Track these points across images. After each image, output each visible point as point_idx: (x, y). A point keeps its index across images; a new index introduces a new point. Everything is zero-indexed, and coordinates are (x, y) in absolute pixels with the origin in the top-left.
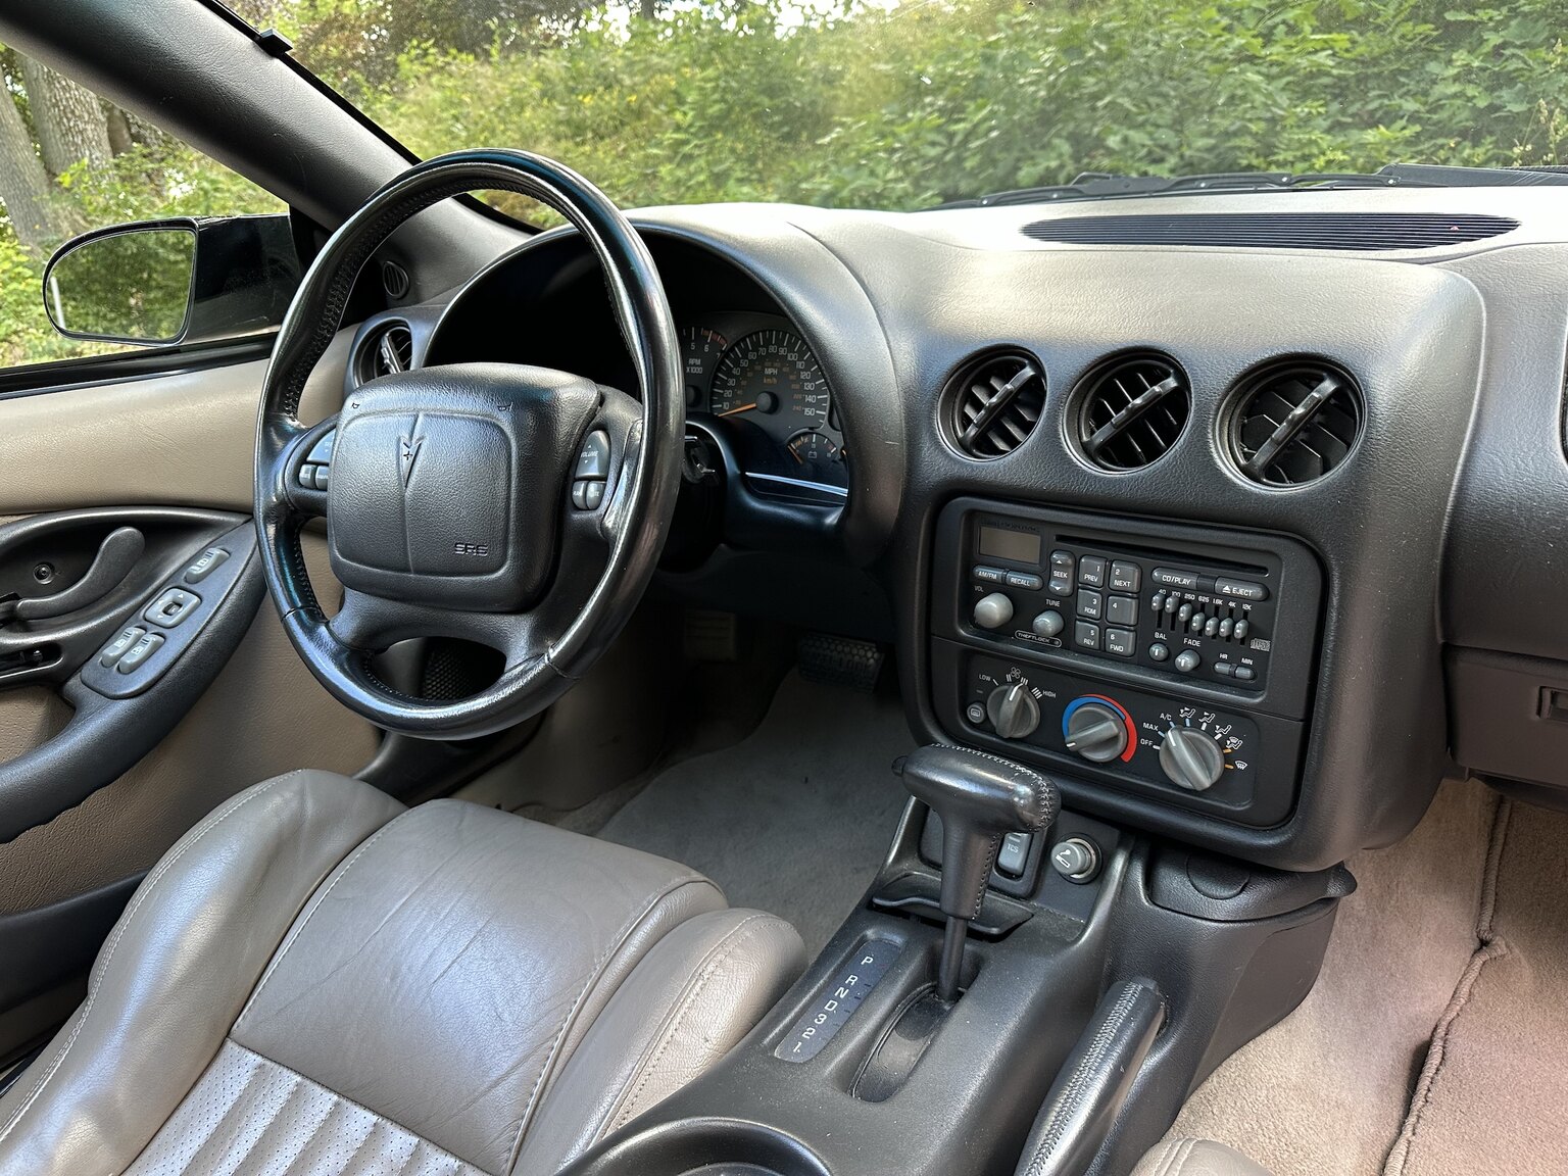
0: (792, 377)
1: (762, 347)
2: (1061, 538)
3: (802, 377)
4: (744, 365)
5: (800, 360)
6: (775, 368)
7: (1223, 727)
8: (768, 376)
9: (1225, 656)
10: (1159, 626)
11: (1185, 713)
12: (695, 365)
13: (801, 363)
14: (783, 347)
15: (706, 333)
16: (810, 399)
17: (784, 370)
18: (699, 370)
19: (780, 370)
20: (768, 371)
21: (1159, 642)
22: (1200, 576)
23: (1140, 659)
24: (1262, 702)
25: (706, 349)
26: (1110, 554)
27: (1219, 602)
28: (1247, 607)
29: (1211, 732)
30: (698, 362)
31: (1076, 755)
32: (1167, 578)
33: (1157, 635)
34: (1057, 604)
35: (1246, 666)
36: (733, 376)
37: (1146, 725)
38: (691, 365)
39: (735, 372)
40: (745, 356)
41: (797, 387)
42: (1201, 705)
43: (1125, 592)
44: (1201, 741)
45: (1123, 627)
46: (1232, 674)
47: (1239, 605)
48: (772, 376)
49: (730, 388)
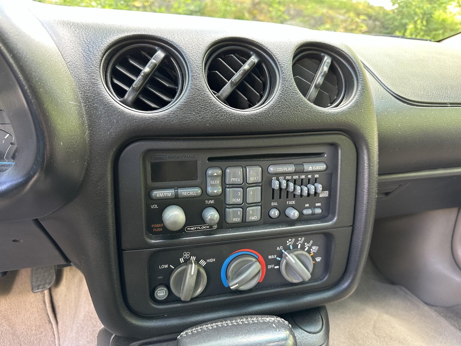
2: (210, 159)
7: (308, 243)
9: (307, 205)
10: (273, 198)
11: (290, 242)
21: (274, 207)
23: (265, 220)
24: (333, 224)
27: (303, 177)
28: (317, 176)
29: (303, 248)
33: (273, 204)
34: (212, 202)
35: (318, 207)
37: (270, 257)
42: (295, 235)
43: (255, 184)
44: (302, 254)
45: (255, 204)
46: (313, 214)
47: (313, 176)
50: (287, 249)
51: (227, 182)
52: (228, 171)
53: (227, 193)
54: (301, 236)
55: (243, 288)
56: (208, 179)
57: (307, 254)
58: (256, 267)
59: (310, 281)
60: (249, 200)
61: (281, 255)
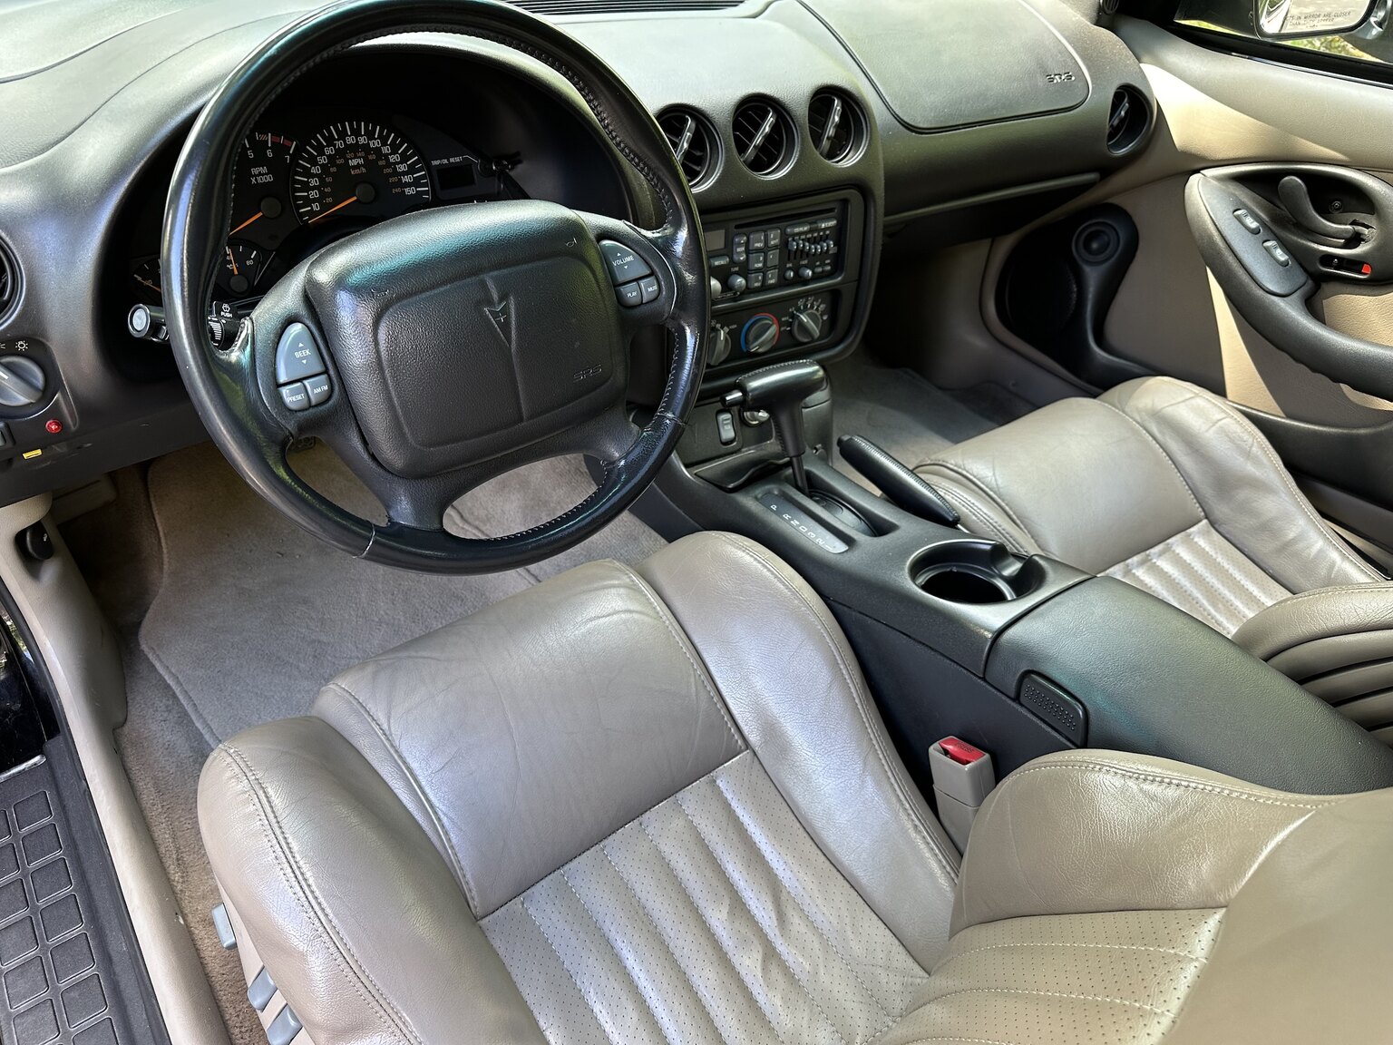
0: (381, 163)
1: (338, 140)
2: (737, 227)
3: (392, 160)
4: (323, 161)
5: (384, 144)
6: (360, 157)
7: (817, 301)
8: (354, 167)
9: (818, 263)
10: (789, 259)
11: (801, 303)
12: (260, 174)
13: (386, 148)
14: (362, 136)
15: (263, 137)
16: (406, 179)
17: (370, 157)
18: (269, 178)
19: (365, 158)
20: (353, 163)
21: (790, 269)
22: (810, 224)
23: (783, 283)
24: (842, 280)
25: (270, 154)
26: (764, 227)
27: (816, 235)
28: (828, 232)
29: (812, 307)
30: (264, 170)
31: (756, 354)
32: (797, 230)
33: (788, 265)
34: (737, 269)
35: (828, 264)
36: (313, 176)
37: (783, 319)
38: (255, 176)
39: (314, 170)
40: (321, 153)
41: (389, 170)
42: (805, 295)
43: (776, 247)
44: (812, 313)
45: (774, 267)
46: (823, 271)
47: (824, 233)
48: (358, 166)
49: (314, 188)
50: (798, 310)
51: (751, 248)
52: (752, 236)
53: (751, 259)
54: (811, 296)
55: (761, 350)
56: (734, 247)
57: (816, 312)
58: (773, 330)
59: (819, 339)
60: (769, 264)
61: (793, 316)
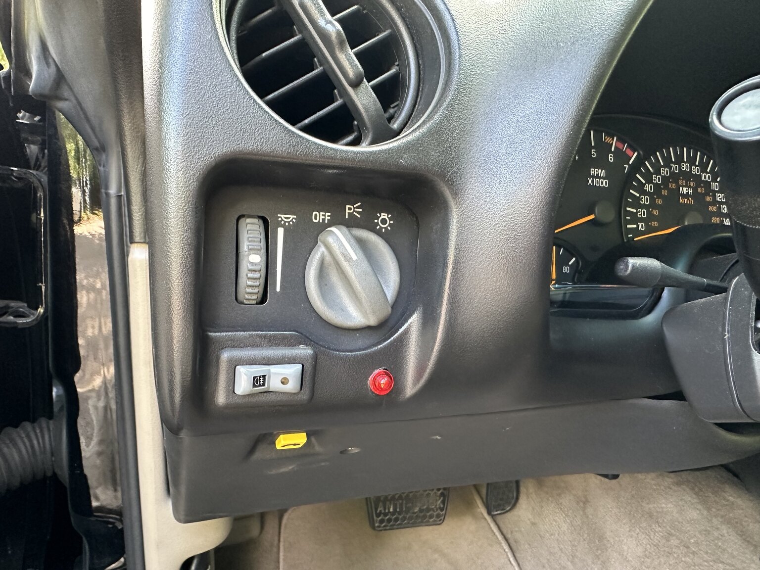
0: (709, 199)
1: (674, 163)
3: (718, 199)
4: (657, 181)
5: (714, 180)
6: (690, 187)
8: (684, 196)
12: (598, 176)
13: (715, 185)
14: (696, 166)
15: (608, 140)
17: (699, 190)
18: (605, 183)
19: (695, 190)
20: (684, 190)
25: (611, 158)
30: (602, 173)
38: (593, 177)
39: (647, 188)
40: (657, 172)
41: (714, 209)
48: (687, 196)
49: (644, 206)
